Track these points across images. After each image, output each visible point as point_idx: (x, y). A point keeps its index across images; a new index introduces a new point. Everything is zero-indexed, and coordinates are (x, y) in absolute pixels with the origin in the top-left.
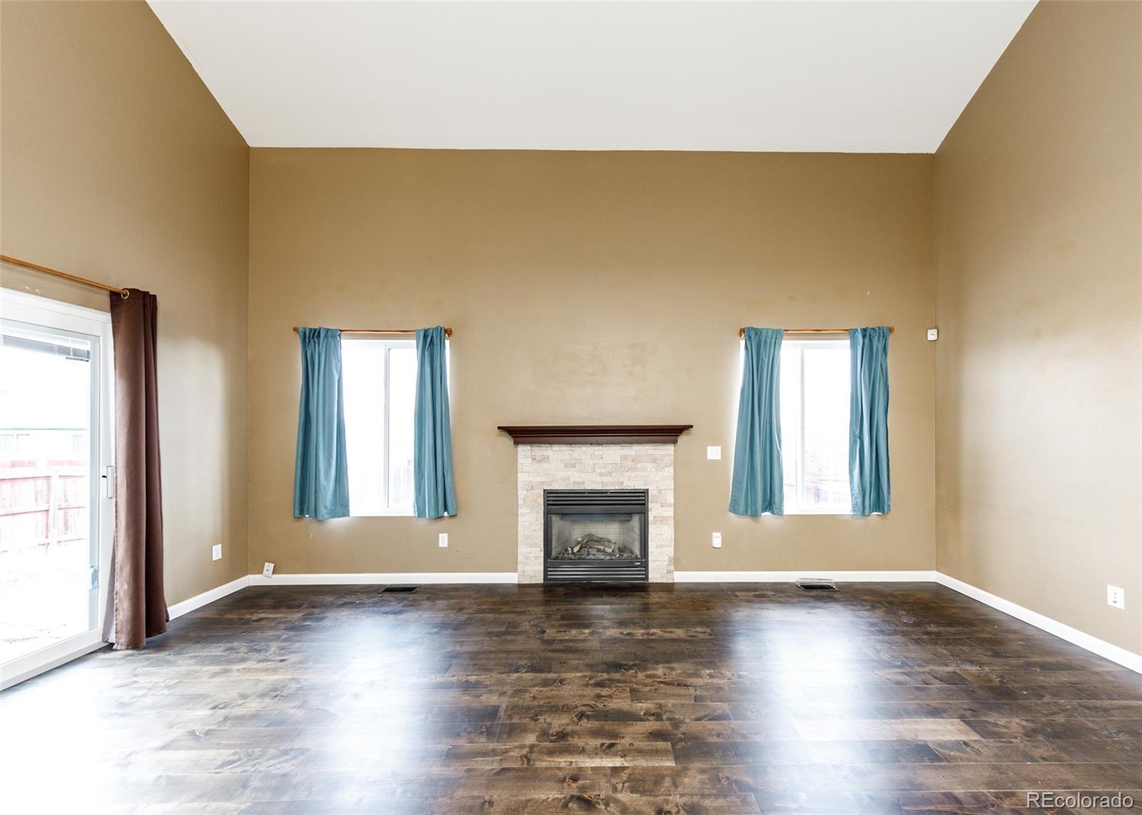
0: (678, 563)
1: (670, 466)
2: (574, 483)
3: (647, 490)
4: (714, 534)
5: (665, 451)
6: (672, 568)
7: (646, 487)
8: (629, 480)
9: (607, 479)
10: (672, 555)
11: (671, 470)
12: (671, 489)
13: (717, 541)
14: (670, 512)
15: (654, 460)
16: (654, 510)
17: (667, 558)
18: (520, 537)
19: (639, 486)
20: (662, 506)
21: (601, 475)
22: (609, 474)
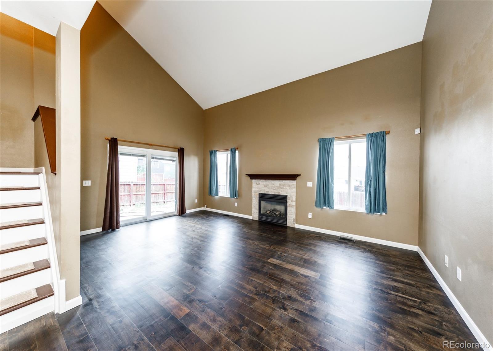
0: (297, 221)
1: (294, 188)
2: (266, 191)
3: (287, 196)
4: (309, 213)
5: (293, 183)
6: (295, 222)
7: (286, 195)
8: (281, 192)
9: (275, 191)
10: (295, 218)
11: (295, 189)
12: (294, 196)
13: (310, 215)
14: (294, 204)
15: (289, 186)
16: (289, 203)
17: (293, 219)
18: (253, 206)
19: (285, 194)
20: (291, 201)
21: (274, 190)
22: (276, 189)
